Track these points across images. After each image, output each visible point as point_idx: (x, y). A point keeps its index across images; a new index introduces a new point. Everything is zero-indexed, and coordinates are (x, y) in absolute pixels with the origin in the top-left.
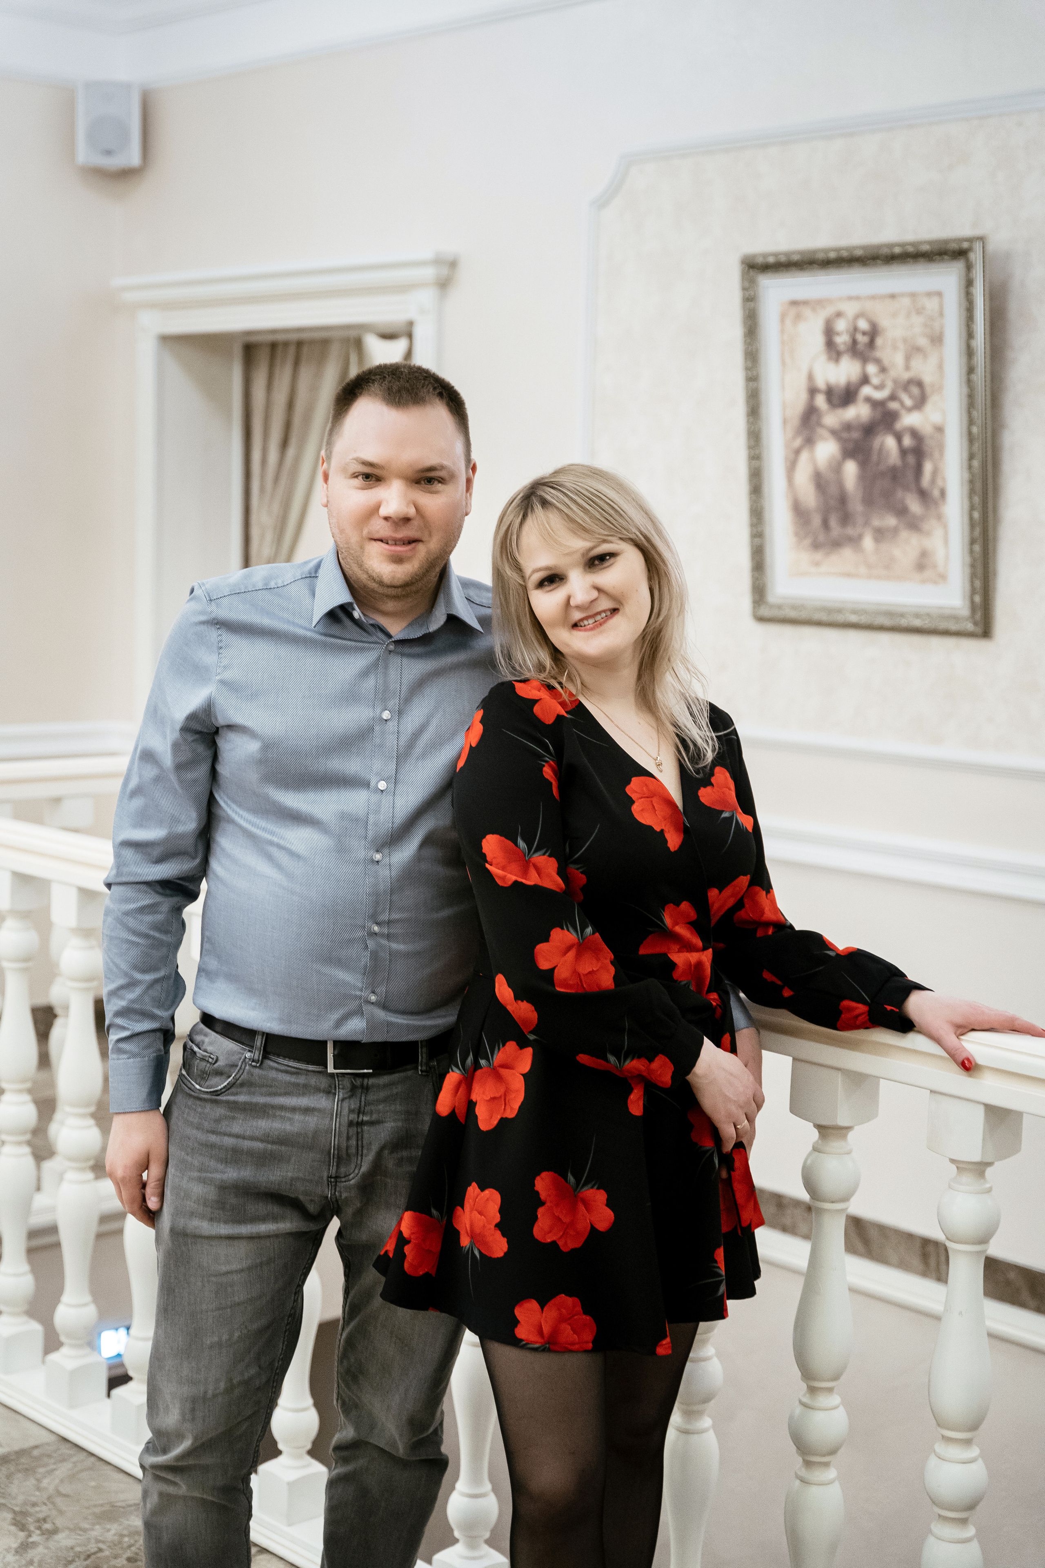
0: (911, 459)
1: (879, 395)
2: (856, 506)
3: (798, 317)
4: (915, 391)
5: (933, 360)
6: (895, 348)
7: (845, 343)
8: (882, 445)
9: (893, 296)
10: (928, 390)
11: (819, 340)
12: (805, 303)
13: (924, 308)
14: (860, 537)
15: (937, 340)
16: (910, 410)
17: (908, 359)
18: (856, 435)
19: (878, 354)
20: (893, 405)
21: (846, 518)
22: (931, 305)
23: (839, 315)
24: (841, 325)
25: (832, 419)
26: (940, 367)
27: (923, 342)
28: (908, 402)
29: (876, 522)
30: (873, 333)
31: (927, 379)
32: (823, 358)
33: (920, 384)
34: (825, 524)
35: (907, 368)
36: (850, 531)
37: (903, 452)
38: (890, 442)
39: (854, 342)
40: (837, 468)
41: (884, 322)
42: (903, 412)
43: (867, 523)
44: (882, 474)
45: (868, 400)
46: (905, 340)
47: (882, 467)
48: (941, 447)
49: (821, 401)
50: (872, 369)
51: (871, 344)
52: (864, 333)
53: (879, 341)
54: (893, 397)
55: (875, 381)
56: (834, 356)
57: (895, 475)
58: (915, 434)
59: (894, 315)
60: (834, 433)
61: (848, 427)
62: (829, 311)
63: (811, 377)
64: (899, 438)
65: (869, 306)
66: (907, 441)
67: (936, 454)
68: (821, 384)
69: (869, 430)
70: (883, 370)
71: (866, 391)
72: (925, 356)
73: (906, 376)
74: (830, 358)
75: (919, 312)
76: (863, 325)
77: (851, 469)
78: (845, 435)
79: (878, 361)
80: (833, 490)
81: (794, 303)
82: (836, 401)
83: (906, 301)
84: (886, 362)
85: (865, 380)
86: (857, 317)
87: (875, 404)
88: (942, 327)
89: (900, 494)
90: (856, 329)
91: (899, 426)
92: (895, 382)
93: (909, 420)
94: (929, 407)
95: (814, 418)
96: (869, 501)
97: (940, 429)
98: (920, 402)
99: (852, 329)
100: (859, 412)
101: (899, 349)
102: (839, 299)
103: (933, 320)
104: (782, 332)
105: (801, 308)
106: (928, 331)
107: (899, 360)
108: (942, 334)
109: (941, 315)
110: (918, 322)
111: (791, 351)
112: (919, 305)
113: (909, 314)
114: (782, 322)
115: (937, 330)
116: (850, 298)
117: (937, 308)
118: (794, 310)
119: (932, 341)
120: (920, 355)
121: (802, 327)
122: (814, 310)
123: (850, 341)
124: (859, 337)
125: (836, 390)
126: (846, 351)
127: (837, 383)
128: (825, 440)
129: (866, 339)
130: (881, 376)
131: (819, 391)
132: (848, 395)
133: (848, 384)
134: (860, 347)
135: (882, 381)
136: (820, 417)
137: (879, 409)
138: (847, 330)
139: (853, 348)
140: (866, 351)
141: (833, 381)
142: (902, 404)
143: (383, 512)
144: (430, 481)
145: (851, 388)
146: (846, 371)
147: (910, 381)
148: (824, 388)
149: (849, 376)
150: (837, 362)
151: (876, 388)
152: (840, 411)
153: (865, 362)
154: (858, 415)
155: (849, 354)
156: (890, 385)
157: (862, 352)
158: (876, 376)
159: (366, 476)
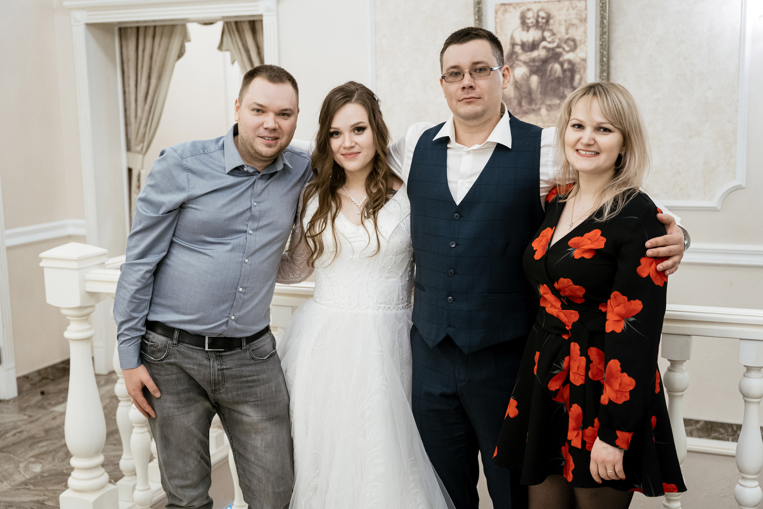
0: (568, 74)
1: (550, 46)
2: (537, 95)
3: (505, 11)
4: (571, 43)
5: (581, 29)
6: (560, 24)
7: (532, 23)
8: (552, 68)
9: (560, 1)
10: (578, 43)
11: (518, 21)
12: (510, 4)
13: (576, 7)
14: (540, 109)
15: (584, 20)
16: (568, 52)
17: (567, 29)
18: (537, 64)
19: (550, 27)
20: (559, 50)
21: (531, 101)
22: (580, 5)
23: (529, 10)
24: (530, 15)
25: (524, 57)
26: (585, 32)
27: (575, 21)
28: (567, 49)
29: (548, 102)
30: (548, 19)
31: (578, 38)
32: (520, 29)
33: (574, 40)
34: (520, 104)
35: (567, 34)
36: (533, 106)
37: (564, 71)
38: (557, 66)
39: (537, 22)
40: (527, 79)
41: (554, 13)
42: (564, 53)
43: (542, 103)
44: (552, 81)
45: (545, 48)
46: (565, 21)
47: (552, 78)
48: (585, 68)
49: (518, 49)
50: (547, 34)
51: (547, 22)
52: (543, 18)
53: (551, 22)
54: (558, 46)
55: (549, 39)
56: (525, 28)
57: (559, 81)
58: (570, 62)
59: (560, 10)
60: (525, 63)
61: (534, 60)
62: (524, 8)
63: (512, 38)
64: (562, 65)
66: (566, 66)
67: (582, 71)
68: (518, 41)
69: (545, 61)
70: (554, 34)
71: (544, 44)
72: (577, 28)
73: (566, 37)
74: (523, 30)
75: (573, 9)
76: (542, 14)
77: (535, 79)
78: (531, 64)
79: (551, 30)
80: (525, 89)
81: (504, 5)
82: (526, 49)
83: (567, 3)
84: (555, 31)
85: (544, 39)
86: (538, 11)
87: (548, 49)
88: (586, 14)
89: (561, 89)
90: (538, 16)
91: (561, 59)
92: (559, 39)
93: (567, 56)
94: (578, 51)
95: (514, 57)
96: (544, 93)
97: (584, 60)
98: (574, 48)
99: (536, 16)
100: (540, 53)
101: (562, 25)
102: (529, 3)
103: (581, 11)
104: (496, 18)
105: (507, 7)
106: (579, 17)
107: (563, 29)
108: (586, 18)
109: (586, 9)
110: (573, 12)
111: (501, 26)
112: (574, 5)
113: (568, 9)
114: (496, 13)
115: (584, 16)
116: (535, 2)
117: (584, 7)
118: (503, 8)
119: (581, 21)
120: (574, 28)
121: (507, 15)
122: (515, 8)
123: (535, 21)
124: (540, 20)
125: (527, 44)
126: (533, 26)
127: (527, 41)
128: (520, 66)
129: (544, 21)
130: (552, 37)
131: (517, 44)
132: (534, 46)
133: (534, 41)
134: (541, 24)
135: (552, 39)
136: (518, 56)
137: (551, 52)
138: (533, 17)
139: (537, 25)
140: (544, 26)
141: (525, 39)
142: (564, 49)
143: (265, 126)
144: (284, 114)
145: (536, 43)
146: (533, 35)
147: (568, 39)
148: (520, 43)
149: (534, 37)
150: (528, 31)
151: (549, 43)
152: (529, 53)
153: (543, 31)
154: (539, 55)
155: (534, 27)
156: (557, 41)
157: (541, 27)
158: (550, 37)
159: (258, 110)
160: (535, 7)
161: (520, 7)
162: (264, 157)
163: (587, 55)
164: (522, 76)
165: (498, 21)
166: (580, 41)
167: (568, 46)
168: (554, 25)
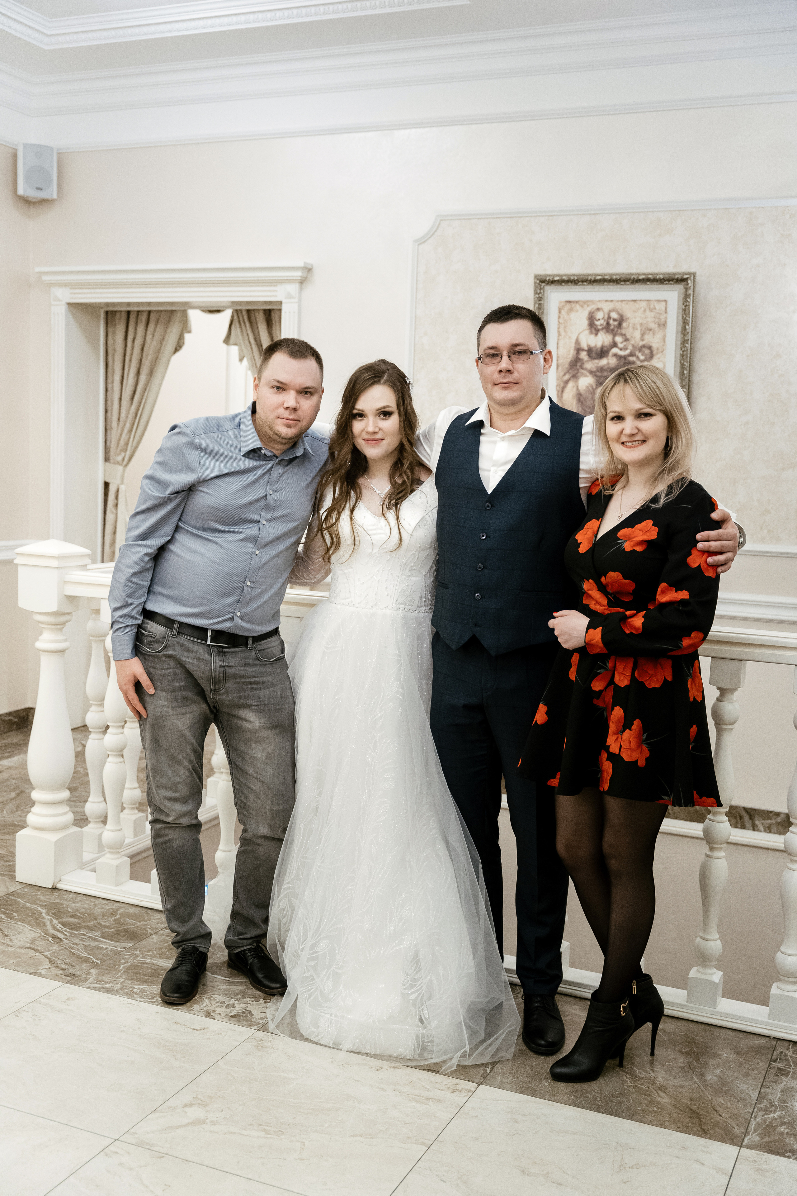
1: (622, 353)
3: (571, 309)
4: (647, 351)
5: (659, 335)
6: (635, 328)
7: (601, 325)
9: (635, 301)
10: (655, 352)
11: (585, 323)
12: (577, 302)
13: (655, 308)
15: (663, 325)
16: (642, 361)
17: (643, 335)
18: (606, 374)
19: (624, 331)
20: (631, 359)
22: (661, 307)
23: (598, 309)
24: (600, 315)
25: (590, 365)
26: (664, 339)
27: (653, 326)
28: (642, 357)
30: (621, 321)
31: (655, 346)
32: (587, 332)
33: (650, 348)
35: (642, 340)
39: (608, 324)
40: (593, 391)
41: (628, 314)
42: (638, 363)
45: (615, 355)
46: (641, 324)
49: (584, 355)
50: (618, 339)
51: (620, 324)
52: (615, 320)
53: (624, 325)
54: (632, 354)
55: (621, 346)
56: (593, 331)
59: (636, 311)
60: (591, 372)
61: (602, 369)
62: (593, 307)
63: (577, 342)
65: (618, 306)
68: (584, 346)
70: (627, 340)
71: (615, 350)
72: (654, 334)
73: (641, 343)
74: (591, 333)
75: (651, 311)
76: (614, 315)
78: (599, 374)
79: (623, 335)
80: (589, 402)
81: (570, 302)
82: (594, 355)
83: (644, 304)
84: (628, 337)
85: (615, 345)
86: (610, 311)
87: (619, 357)
88: (666, 318)
90: (609, 317)
92: (633, 346)
94: (655, 360)
95: (579, 364)
98: (650, 357)
99: (606, 317)
100: (609, 361)
101: (637, 329)
102: (599, 301)
103: (660, 314)
104: (559, 317)
105: (573, 305)
106: (657, 320)
107: (637, 334)
108: (666, 322)
109: (666, 312)
110: (650, 315)
111: (565, 328)
112: (652, 307)
113: (645, 311)
114: (560, 312)
115: (663, 320)
116: (606, 301)
117: (664, 309)
118: (568, 306)
119: (659, 325)
120: (651, 333)
121: (573, 315)
122: (582, 307)
123: (605, 324)
124: (611, 322)
125: (594, 349)
126: (602, 329)
127: (596, 346)
128: (586, 376)
129: (616, 323)
130: (624, 343)
131: (583, 350)
132: (602, 353)
133: (602, 347)
134: (612, 327)
135: (625, 346)
136: (583, 364)
137: (623, 360)
138: (603, 318)
139: (607, 328)
140: (616, 330)
141: (592, 345)
142: (638, 358)
143: (286, 405)
144: (306, 393)
145: (605, 349)
146: (602, 340)
147: (643, 346)
148: (586, 348)
149: (603, 342)
150: (596, 334)
151: (621, 349)
152: (596, 361)
153: (615, 335)
154: (608, 364)
155: (604, 331)
156: (630, 348)
157: (613, 330)
158: (622, 343)
159: (278, 388)
160: (606, 307)
161: (588, 306)
162: (283, 438)
163: (664, 366)
164: (587, 387)
165: (561, 321)
166: (658, 349)
167: (642, 355)
168: (627, 329)
